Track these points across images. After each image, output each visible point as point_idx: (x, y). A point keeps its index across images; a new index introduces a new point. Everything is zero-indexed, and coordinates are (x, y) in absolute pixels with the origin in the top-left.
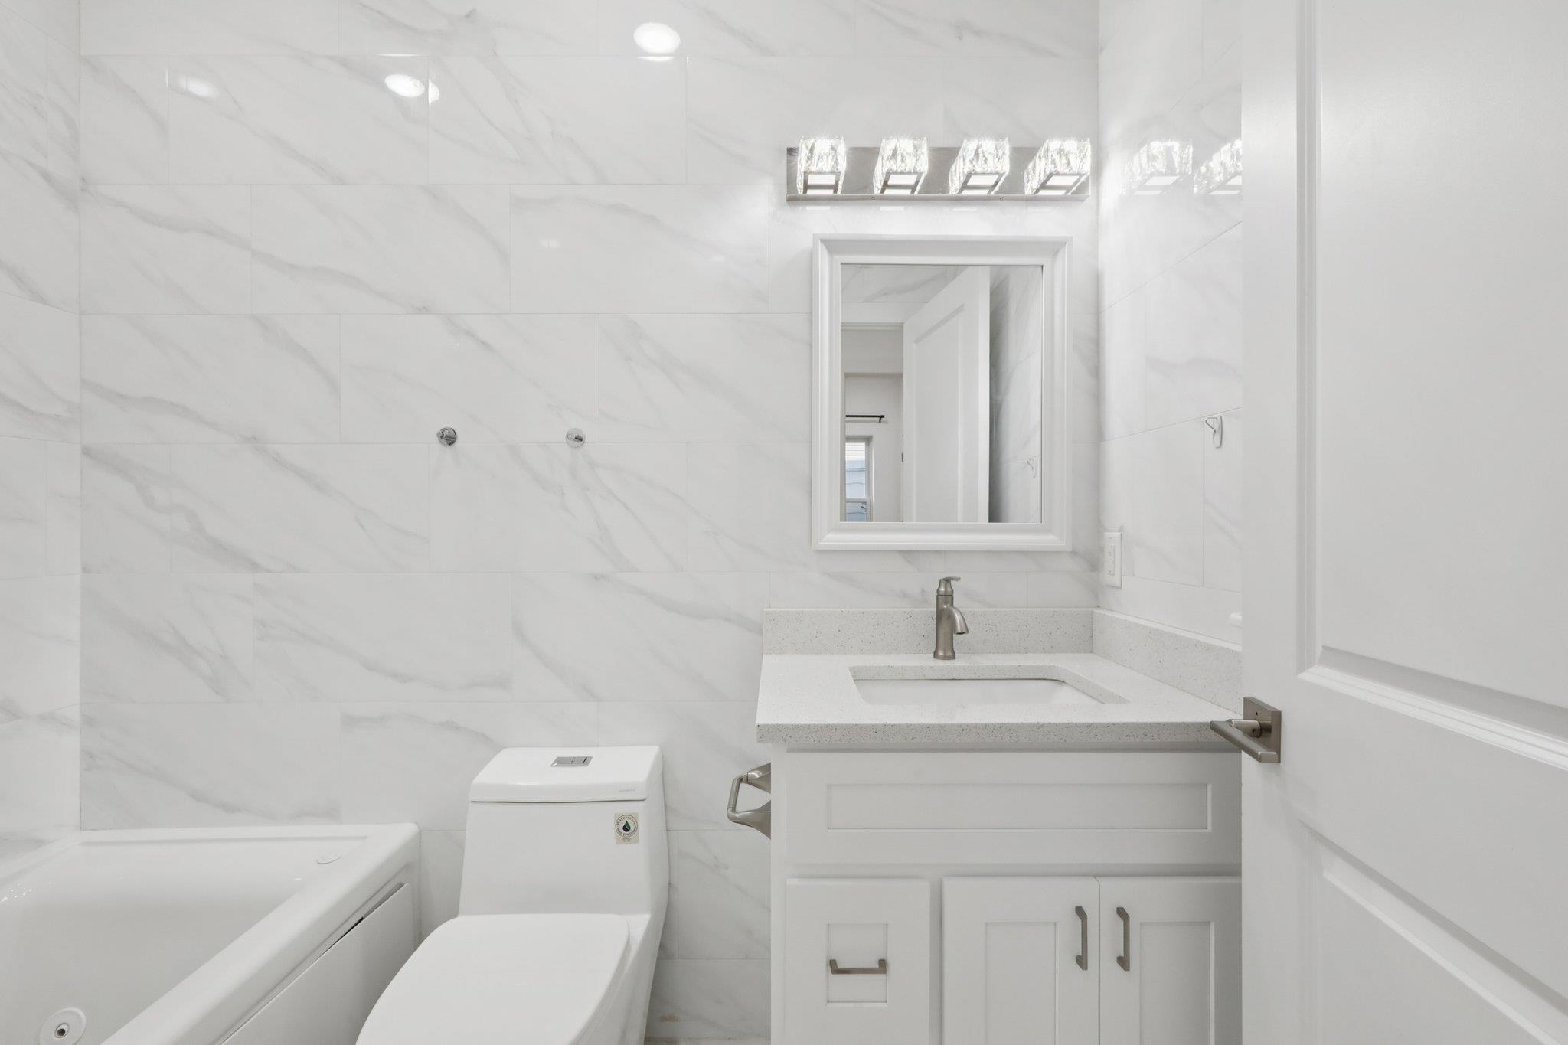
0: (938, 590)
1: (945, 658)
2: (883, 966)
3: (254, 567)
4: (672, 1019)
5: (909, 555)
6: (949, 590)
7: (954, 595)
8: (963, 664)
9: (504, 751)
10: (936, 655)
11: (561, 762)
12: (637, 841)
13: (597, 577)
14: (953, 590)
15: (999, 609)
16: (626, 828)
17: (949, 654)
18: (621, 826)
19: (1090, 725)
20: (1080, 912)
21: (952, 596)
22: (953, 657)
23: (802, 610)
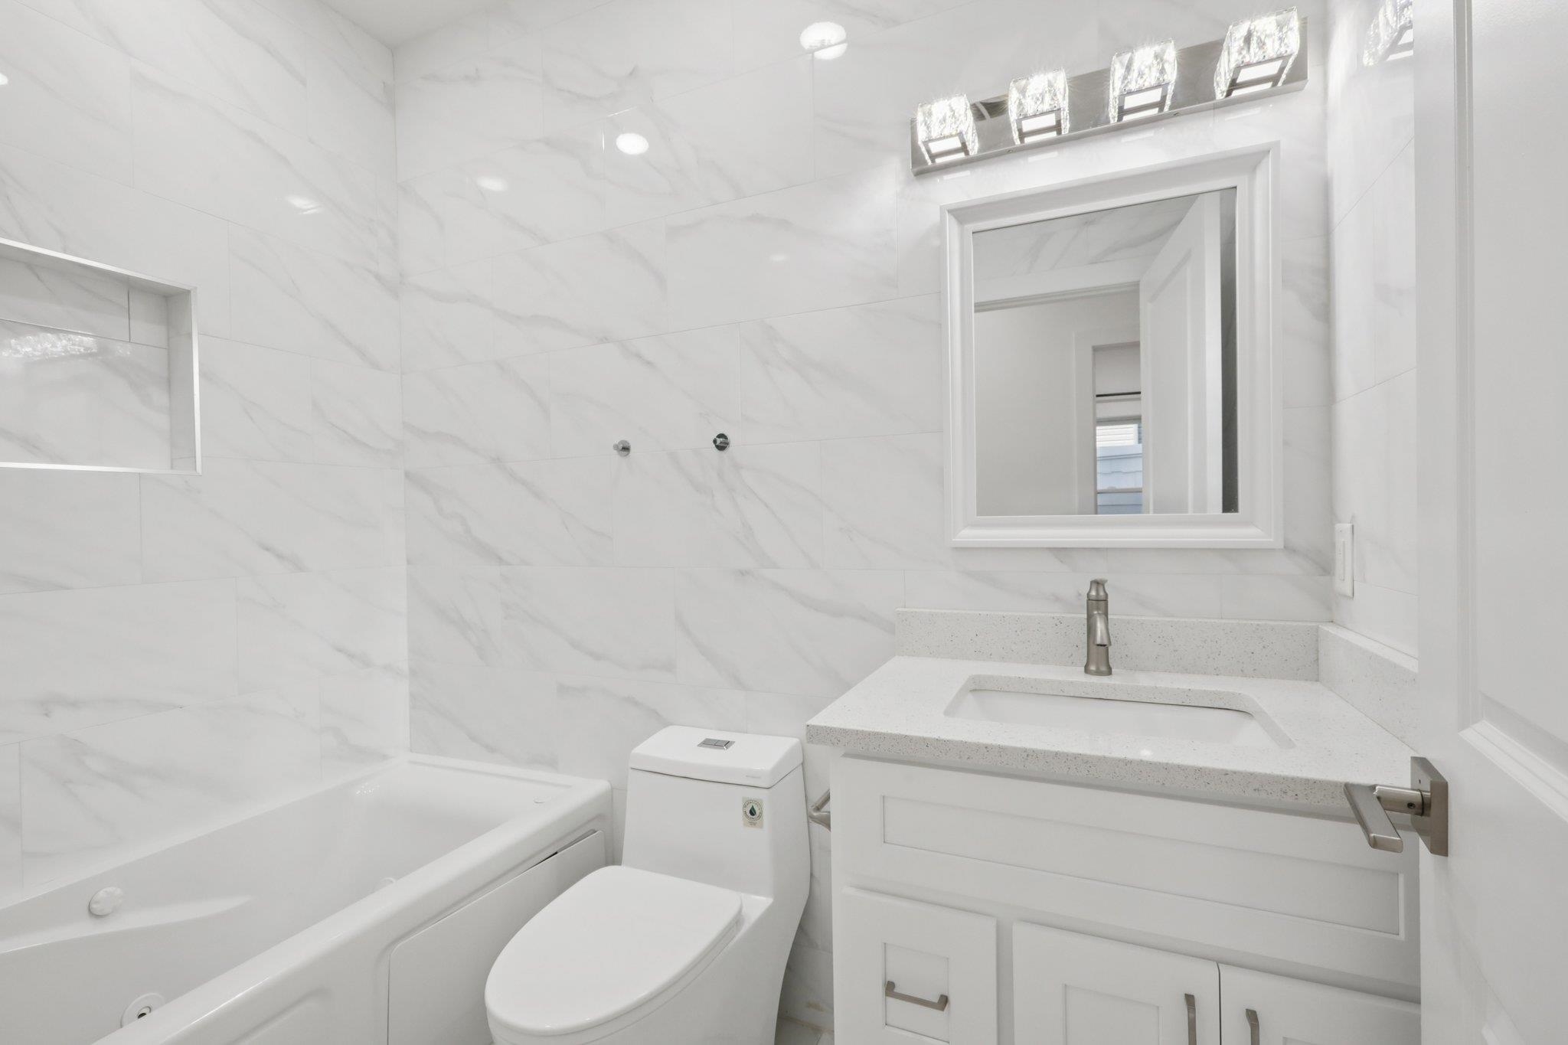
0: (1088, 594)
1: (1098, 673)
2: (944, 1002)
3: (500, 560)
4: (816, 1007)
5: (1061, 552)
6: (1102, 593)
7: (1109, 600)
8: (1117, 683)
9: (670, 728)
10: (1087, 670)
11: (708, 743)
12: (761, 827)
13: (743, 573)
14: (1106, 595)
15: (1176, 620)
16: (752, 812)
17: (1104, 669)
18: (748, 810)
19: (1199, 770)
20: (1190, 1000)
21: (1106, 601)
22: (1109, 672)
23: (937, 611)
